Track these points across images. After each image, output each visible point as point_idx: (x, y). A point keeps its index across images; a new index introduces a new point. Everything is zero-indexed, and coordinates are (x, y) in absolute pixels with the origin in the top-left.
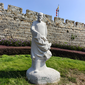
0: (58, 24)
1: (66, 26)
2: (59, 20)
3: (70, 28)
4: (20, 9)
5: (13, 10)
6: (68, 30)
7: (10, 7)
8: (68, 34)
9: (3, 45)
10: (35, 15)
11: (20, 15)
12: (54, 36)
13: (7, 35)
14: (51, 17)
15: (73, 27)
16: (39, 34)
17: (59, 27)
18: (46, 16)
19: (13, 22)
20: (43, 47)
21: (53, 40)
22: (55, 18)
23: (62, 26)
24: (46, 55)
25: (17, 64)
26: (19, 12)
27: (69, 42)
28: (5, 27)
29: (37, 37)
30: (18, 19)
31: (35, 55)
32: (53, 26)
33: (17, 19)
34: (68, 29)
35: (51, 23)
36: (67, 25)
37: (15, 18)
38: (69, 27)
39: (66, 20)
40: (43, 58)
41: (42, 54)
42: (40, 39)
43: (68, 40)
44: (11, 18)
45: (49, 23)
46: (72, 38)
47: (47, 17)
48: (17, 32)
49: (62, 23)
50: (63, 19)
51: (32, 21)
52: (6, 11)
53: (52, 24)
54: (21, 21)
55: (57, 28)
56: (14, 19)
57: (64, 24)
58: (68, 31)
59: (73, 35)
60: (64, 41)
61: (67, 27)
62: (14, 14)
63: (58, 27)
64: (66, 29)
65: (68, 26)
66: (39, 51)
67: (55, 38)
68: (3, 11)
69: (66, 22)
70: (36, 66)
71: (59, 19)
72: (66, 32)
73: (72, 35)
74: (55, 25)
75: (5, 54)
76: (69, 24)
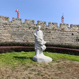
0: (63, 29)
2: (64, 26)
3: (74, 31)
4: (33, 21)
5: (28, 22)
6: (73, 33)
7: (26, 20)
8: (73, 36)
9: (22, 46)
11: (33, 25)
13: (25, 40)
14: (57, 24)
15: (78, 30)
17: (64, 31)
18: (52, 23)
19: (28, 30)
20: (40, 43)
21: (59, 42)
22: (60, 24)
23: (67, 30)
25: (29, 55)
26: (32, 23)
27: (74, 43)
28: (23, 34)
30: (32, 28)
31: (36, 48)
32: (59, 31)
33: (31, 28)
34: (72, 32)
35: (57, 29)
36: (72, 29)
37: (29, 28)
38: (73, 31)
39: (71, 25)
40: (40, 49)
41: (40, 47)
42: (38, 39)
43: (73, 41)
44: (27, 28)
45: (55, 29)
46: (77, 40)
47: (53, 24)
48: (31, 37)
49: (66, 27)
50: (68, 25)
51: (42, 28)
52: (24, 23)
54: (34, 29)
55: (62, 32)
56: (29, 29)
57: (69, 28)
58: (73, 34)
59: (78, 37)
60: (70, 43)
61: (72, 31)
62: (29, 25)
63: (63, 31)
64: (71, 32)
65: (73, 30)
67: (61, 41)
68: (22, 24)
69: (71, 27)
70: (37, 53)
71: (64, 25)
72: (71, 35)
73: (77, 37)
74: (61, 30)
75: (23, 51)
76: (74, 27)
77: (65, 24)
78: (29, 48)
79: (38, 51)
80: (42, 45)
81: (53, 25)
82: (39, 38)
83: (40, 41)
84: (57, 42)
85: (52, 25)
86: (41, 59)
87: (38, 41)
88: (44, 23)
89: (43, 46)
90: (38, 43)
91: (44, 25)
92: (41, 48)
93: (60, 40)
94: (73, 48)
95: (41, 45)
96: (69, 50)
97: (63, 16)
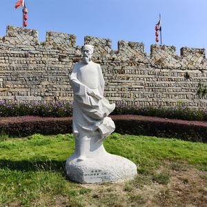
0: (160, 61)
1: (182, 63)
2: (163, 51)
3: (192, 67)
4: (72, 38)
5: (57, 40)
6: (189, 71)
7: (50, 35)
8: (189, 82)
9: (35, 115)
10: (103, 47)
11: (70, 49)
12: (151, 90)
13: (47, 94)
14: (142, 45)
15: (202, 63)
16: (84, 87)
17: (162, 68)
18: (129, 45)
19: (56, 65)
20: (92, 111)
21: (149, 100)
22: (152, 48)
23: (170, 65)
24: (101, 127)
26: (70, 44)
27: (191, 101)
28: (42, 78)
29: (80, 93)
30: (67, 59)
31: (79, 128)
32: (147, 67)
33: (64, 60)
34: (187, 71)
35: (142, 60)
36: (184, 60)
37: (61, 58)
38: (189, 66)
39: (182, 49)
40: (94, 133)
41: (92, 125)
42: (85, 96)
43: (189, 96)
44: (54, 59)
45: (137, 60)
46: (199, 92)
47: (132, 47)
48: (66, 86)
49: (170, 57)
50: (173, 48)
51: (98, 59)
52: (43, 44)
53: (146, 61)
54: (74, 62)
55: (157, 70)
56: (60, 61)
57: (176, 58)
58: (187, 76)
59: (202, 83)
61: (184, 66)
62: (58, 49)
63: (160, 67)
65: (187, 64)
66: (85, 120)
67: (155, 95)
68: (37, 46)
69: (182, 54)
70: (81, 148)
71: (163, 49)
72: (183, 77)
73: (199, 84)
74: (153, 64)
75: (37, 133)
76: (190, 57)
77: (166, 48)
78: (57, 122)
79: (86, 141)
80: (101, 116)
81: (132, 50)
82: (90, 91)
83: (94, 103)
84: (142, 99)
85: (129, 48)
86: (96, 172)
87: (86, 102)
88: (104, 42)
89: (104, 123)
90: (84, 112)
91: (106, 48)
92: (98, 130)
93: (151, 92)
94: (194, 118)
95: (98, 119)
96: (183, 125)
97: (159, 23)
